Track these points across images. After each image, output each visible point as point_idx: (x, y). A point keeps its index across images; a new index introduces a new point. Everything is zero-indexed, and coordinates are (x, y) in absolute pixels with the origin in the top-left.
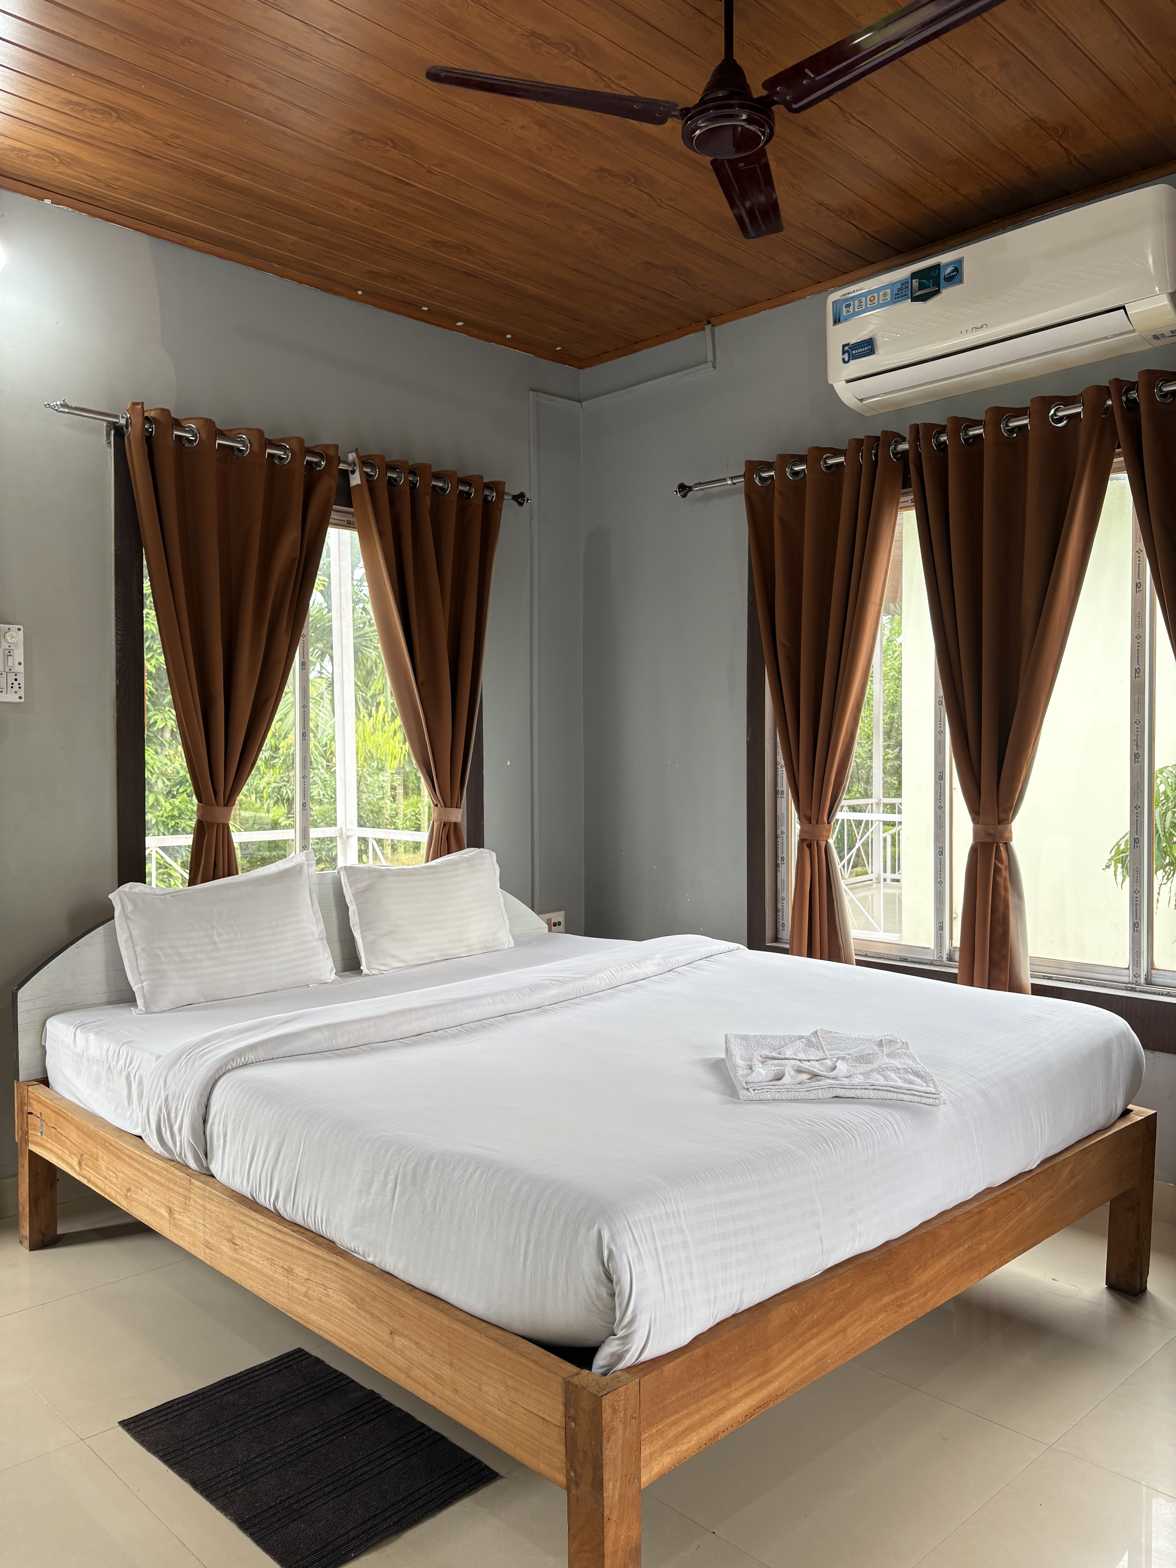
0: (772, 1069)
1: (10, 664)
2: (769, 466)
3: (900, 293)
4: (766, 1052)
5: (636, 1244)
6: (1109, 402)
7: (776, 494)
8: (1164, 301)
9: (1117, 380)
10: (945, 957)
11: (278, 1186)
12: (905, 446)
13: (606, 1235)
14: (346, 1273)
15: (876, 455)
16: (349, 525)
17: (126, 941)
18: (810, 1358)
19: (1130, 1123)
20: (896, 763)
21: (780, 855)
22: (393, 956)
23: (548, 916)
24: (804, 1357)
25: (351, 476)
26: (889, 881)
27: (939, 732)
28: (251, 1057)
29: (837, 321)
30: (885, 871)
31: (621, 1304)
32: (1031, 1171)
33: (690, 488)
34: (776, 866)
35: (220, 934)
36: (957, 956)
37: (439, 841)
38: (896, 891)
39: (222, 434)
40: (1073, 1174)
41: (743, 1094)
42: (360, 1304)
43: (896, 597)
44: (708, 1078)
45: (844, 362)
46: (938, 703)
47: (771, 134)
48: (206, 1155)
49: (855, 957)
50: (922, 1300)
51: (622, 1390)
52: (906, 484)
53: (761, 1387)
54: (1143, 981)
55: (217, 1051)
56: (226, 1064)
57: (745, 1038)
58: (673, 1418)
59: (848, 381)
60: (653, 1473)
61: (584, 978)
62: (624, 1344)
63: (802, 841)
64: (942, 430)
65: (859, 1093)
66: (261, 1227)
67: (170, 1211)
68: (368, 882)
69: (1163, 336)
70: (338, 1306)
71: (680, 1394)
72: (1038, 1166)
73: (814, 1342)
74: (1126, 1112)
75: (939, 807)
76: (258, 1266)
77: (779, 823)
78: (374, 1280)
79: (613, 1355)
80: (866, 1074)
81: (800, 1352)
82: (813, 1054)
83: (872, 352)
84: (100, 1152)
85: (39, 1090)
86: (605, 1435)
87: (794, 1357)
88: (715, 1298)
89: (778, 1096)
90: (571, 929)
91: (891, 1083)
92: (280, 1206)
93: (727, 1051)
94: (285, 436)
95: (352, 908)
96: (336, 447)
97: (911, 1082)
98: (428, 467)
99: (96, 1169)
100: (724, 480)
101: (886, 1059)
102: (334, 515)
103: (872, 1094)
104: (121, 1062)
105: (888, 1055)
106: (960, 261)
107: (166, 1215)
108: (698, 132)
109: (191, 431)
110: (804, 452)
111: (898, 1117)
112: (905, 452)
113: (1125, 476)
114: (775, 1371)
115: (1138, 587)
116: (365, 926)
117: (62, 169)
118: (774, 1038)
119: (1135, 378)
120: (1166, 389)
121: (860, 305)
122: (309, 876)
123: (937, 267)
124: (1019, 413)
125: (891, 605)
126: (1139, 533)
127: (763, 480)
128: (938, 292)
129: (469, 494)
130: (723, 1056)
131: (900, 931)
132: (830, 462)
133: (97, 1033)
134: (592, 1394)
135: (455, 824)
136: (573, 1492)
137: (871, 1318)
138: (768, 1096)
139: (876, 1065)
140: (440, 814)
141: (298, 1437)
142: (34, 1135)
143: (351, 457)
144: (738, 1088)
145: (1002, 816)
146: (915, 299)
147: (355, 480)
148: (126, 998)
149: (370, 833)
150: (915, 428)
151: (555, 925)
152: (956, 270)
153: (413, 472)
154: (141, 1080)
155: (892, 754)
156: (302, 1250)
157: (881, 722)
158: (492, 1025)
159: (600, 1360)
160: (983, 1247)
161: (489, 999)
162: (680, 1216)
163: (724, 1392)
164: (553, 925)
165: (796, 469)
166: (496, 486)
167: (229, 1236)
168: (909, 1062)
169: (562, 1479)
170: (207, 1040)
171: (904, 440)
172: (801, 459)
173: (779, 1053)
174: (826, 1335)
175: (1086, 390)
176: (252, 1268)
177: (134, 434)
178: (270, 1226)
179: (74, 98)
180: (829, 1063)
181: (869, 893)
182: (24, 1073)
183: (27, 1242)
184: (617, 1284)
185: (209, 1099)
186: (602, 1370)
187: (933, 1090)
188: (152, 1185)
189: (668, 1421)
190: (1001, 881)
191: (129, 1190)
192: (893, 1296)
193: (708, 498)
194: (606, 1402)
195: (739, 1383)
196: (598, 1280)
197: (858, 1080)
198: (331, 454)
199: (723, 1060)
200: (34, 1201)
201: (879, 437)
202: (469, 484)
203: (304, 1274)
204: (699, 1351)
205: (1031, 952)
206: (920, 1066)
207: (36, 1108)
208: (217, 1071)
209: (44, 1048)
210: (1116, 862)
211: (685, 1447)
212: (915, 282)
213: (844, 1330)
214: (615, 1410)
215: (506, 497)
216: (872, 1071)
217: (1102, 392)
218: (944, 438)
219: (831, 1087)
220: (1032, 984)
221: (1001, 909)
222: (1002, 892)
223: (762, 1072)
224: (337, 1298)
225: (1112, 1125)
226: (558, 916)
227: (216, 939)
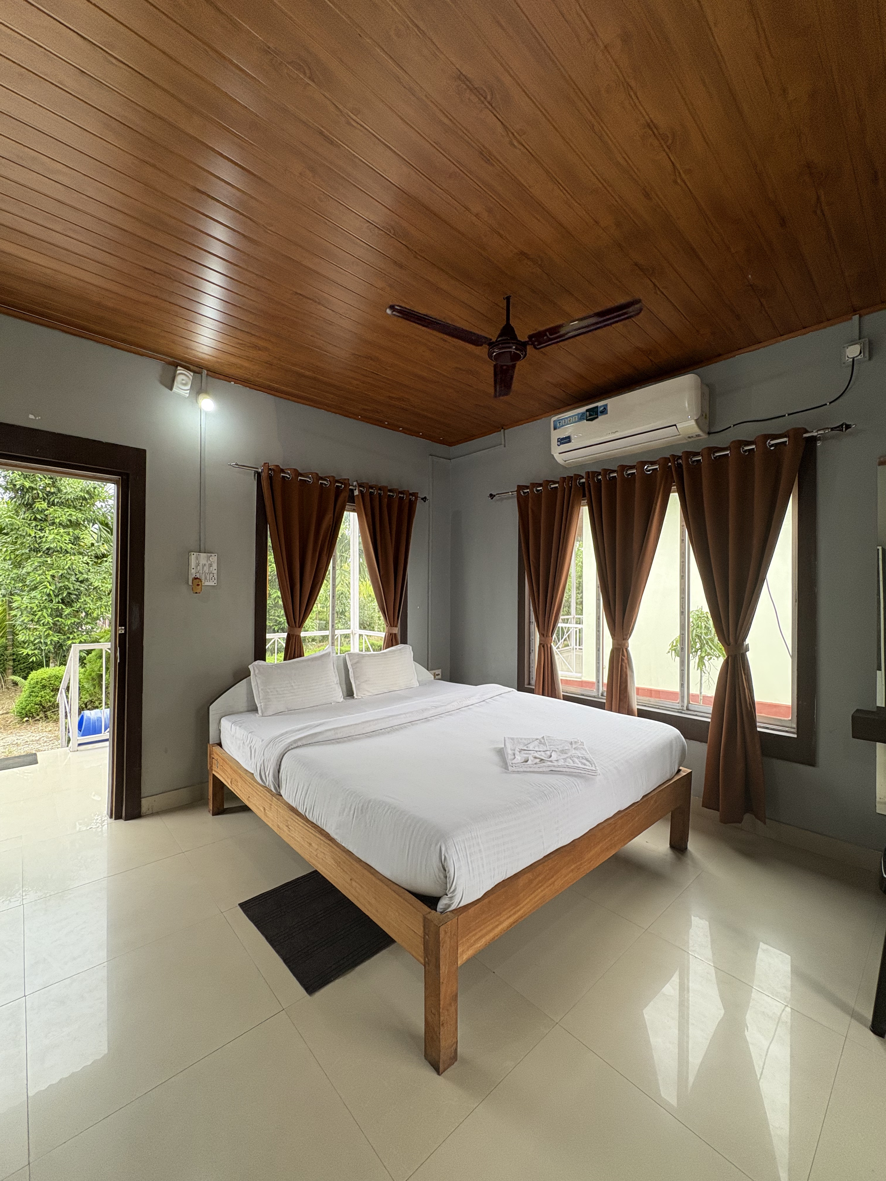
0: (524, 756)
1: (211, 569)
2: (527, 487)
3: (581, 417)
4: (522, 747)
5: (457, 853)
6: (670, 464)
7: (530, 499)
8: (693, 423)
9: (673, 455)
10: (600, 694)
11: (307, 805)
12: (583, 480)
13: (443, 849)
14: (333, 849)
15: (571, 484)
16: (354, 511)
17: (255, 686)
18: (537, 898)
19: (680, 777)
20: (581, 600)
21: (531, 649)
22: (367, 691)
23: (434, 671)
24: (535, 897)
25: (355, 491)
26: (578, 649)
27: (598, 600)
28: (300, 743)
29: (555, 429)
30: (576, 645)
31: (449, 882)
32: (638, 802)
33: (495, 496)
34: (530, 653)
35: (294, 682)
36: (605, 694)
37: (388, 640)
38: (581, 654)
39: (301, 475)
40: (656, 802)
41: (510, 768)
42: (338, 864)
43: (581, 535)
44: (496, 758)
45: (558, 445)
46: (597, 587)
47: (526, 354)
48: (279, 787)
49: (562, 693)
50: (589, 865)
51: (449, 923)
52: (584, 496)
53: (515, 913)
54: (685, 708)
55: (286, 740)
56: (289, 747)
57: (512, 739)
58: (474, 933)
59: (560, 453)
60: (464, 959)
61: (446, 705)
62: (451, 900)
63: (540, 644)
64: (599, 474)
65: (561, 769)
66: (299, 823)
67: (264, 809)
68: (357, 660)
69: (692, 437)
70: (330, 863)
71: (477, 921)
72: (641, 799)
73: (539, 890)
74: (679, 771)
75: (598, 631)
76: (298, 840)
77: (531, 635)
78: (344, 854)
79: (446, 904)
80: (565, 759)
81: (533, 896)
82: (542, 748)
83: (570, 441)
84: (239, 779)
85: (217, 749)
86: (441, 945)
87: (530, 898)
88: (494, 875)
89: (525, 769)
90: (443, 679)
91: (576, 765)
92: (307, 815)
93: (505, 745)
94: (327, 475)
95: (351, 670)
96: (349, 479)
97: (585, 765)
98: (386, 487)
99: (237, 786)
100: (508, 492)
101: (574, 751)
102: (347, 507)
103: (567, 770)
104: (248, 741)
105: (574, 749)
106: (606, 405)
107: (263, 810)
108: (495, 354)
109: (288, 474)
110: (541, 482)
111: (579, 782)
112: (584, 483)
113: (677, 494)
114: (521, 906)
115: (683, 541)
116: (355, 678)
117: (238, 370)
118: (525, 739)
119: (680, 454)
120: (694, 459)
121: (565, 423)
122: (333, 657)
123: (597, 407)
124: (632, 467)
125: (579, 538)
126: (683, 518)
127: (524, 493)
128: (597, 418)
129: (403, 497)
130: (503, 746)
131: (582, 673)
132: (552, 486)
133: (240, 727)
134: (435, 925)
135: (395, 634)
136: (427, 968)
137: (565, 876)
138: (521, 770)
139: (569, 755)
140: (389, 630)
141: (314, 915)
142: (214, 767)
143: (355, 483)
144: (508, 765)
145: (625, 637)
146: (587, 420)
147: (356, 493)
148: (254, 709)
149: (363, 632)
150: (588, 473)
151: (437, 675)
152: (605, 408)
153: (380, 489)
154: (255, 749)
155: (579, 596)
156: (316, 836)
157: (575, 584)
158: (405, 727)
159: (441, 905)
160: (616, 838)
161: (404, 715)
162: (478, 837)
163: (498, 918)
164: (435, 675)
165: (538, 489)
166: (415, 495)
167: (286, 824)
168: (584, 752)
169: (423, 961)
170: (282, 735)
171: (583, 478)
172: (540, 485)
173: (527, 747)
174: (545, 885)
175: (660, 459)
176: (295, 840)
177: (264, 475)
178: (303, 823)
179: (241, 342)
180: (548, 753)
181: (570, 654)
182: (211, 741)
183: (211, 812)
184: (448, 872)
185: (281, 762)
186: (441, 910)
187: (594, 769)
188: (258, 797)
189: (471, 935)
190: (624, 664)
191: (249, 797)
192: (576, 865)
193: (502, 500)
194: (442, 929)
195: (504, 913)
196: (439, 870)
197: (561, 763)
198: (346, 482)
199: (503, 748)
200: (214, 795)
201: (572, 477)
202: (404, 494)
203: (316, 847)
204: (486, 901)
205: (637, 685)
206: (589, 756)
207: (215, 756)
208: (285, 750)
209: (220, 730)
210: (672, 650)
211: (479, 945)
212: (588, 413)
213: (553, 883)
214: (446, 933)
215: (419, 499)
216: (567, 757)
217: (666, 460)
218: (600, 477)
219: (549, 766)
220: (638, 709)
221: (624, 676)
222: (625, 670)
223: (519, 758)
224: (330, 861)
225: (673, 778)
226: (438, 672)
227: (293, 684)
